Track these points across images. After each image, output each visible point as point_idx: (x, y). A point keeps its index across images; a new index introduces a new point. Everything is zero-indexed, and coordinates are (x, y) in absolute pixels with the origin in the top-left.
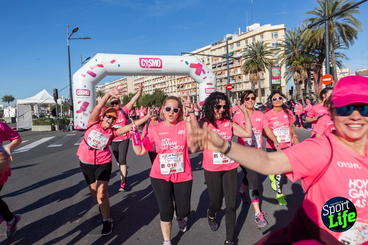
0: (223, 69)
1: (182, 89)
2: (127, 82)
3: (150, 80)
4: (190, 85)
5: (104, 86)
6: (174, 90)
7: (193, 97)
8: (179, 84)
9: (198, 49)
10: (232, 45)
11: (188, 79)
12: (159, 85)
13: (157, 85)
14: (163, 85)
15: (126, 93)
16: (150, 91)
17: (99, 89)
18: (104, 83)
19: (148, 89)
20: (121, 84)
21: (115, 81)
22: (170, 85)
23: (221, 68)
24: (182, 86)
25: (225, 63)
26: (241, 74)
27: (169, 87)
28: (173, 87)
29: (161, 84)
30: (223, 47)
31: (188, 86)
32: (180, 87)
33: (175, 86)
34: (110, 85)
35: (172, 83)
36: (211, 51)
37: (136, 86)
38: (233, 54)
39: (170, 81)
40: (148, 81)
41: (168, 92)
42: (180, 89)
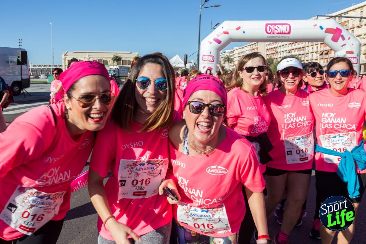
1: (327, 56)
2: (259, 46)
3: (286, 45)
5: (233, 50)
6: (315, 57)
8: (322, 49)
12: (296, 50)
13: (293, 51)
14: (302, 50)
17: (228, 54)
18: (234, 47)
20: (251, 48)
21: (246, 46)
22: (311, 51)
24: (326, 53)
27: (308, 53)
28: (314, 54)
29: (299, 49)
32: (324, 53)
33: (317, 52)
34: (240, 49)
35: (313, 49)
39: (311, 46)
40: (283, 46)
41: (308, 59)
42: (324, 56)
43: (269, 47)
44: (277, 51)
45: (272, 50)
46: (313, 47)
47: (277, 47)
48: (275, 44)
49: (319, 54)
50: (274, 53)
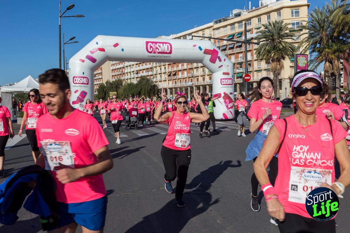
0: (229, 53)
1: (175, 77)
3: (133, 65)
4: (185, 72)
6: (163, 78)
7: (189, 88)
8: (170, 70)
9: (196, 27)
10: (241, 24)
11: (183, 65)
12: (144, 71)
13: (141, 72)
15: (100, 81)
16: (132, 80)
19: (129, 77)
22: (159, 72)
23: (226, 51)
24: (174, 74)
25: (232, 46)
26: (252, 60)
27: (157, 74)
28: (163, 75)
29: (147, 70)
30: (229, 26)
31: (182, 74)
32: (172, 74)
33: (166, 73)
35: (161, 69)
36: (214, 29)
37: (114, 72)
38: (242, 34)
39: (159, 66)
40: (130, 66)
41: (156, 81)
42: (172, 77)
43: (114, 68)
44: (124, 71)
45: (118, 71)
46: (161, 68)
47: (123, 67)
48: (121, 64)
49: (167, 75)
50: (120, 74)
